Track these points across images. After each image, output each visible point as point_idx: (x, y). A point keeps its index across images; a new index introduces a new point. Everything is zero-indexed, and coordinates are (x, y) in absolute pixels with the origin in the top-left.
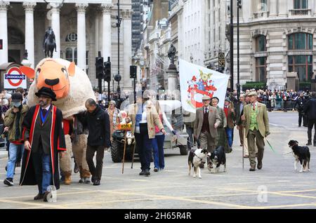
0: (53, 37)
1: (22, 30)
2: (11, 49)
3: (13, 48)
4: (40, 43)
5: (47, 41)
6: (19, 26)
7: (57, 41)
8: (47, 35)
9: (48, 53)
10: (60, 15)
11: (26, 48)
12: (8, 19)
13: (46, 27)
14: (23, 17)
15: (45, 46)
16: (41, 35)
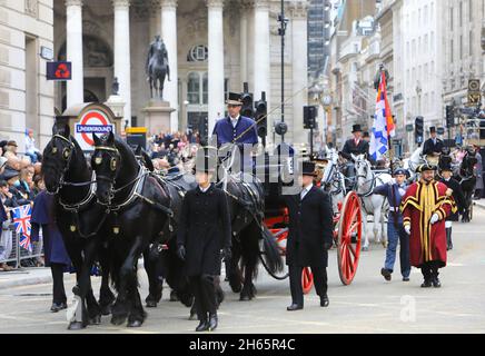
0: (163, 55)
1: (109, 41)
2: (87, 76)
3: (93, 73)
4: (141, 65)
5: (154, 61)
6: (103, 34)
7: (172, 61)
8: (152, 50)
9: (155, 84)
10: (178, 14)
11: (116, 75)
12: (83, 21)
13: (152, 35)
14: (110, 18)
15: (150, 71)
16: (144, 50)
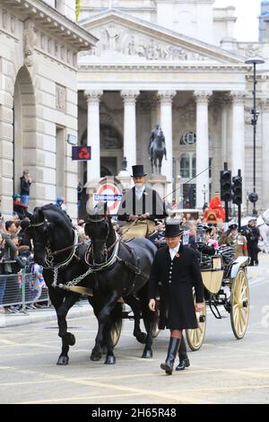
0: (161, 140)
1: (120, 129)
2: (103, 155)
3: (107, 154)
4: (145, 147)
5: (154, 145)
6: (116, 124)
7: (168, 144)
8: (153, 136)
9: (155, 163)
10: (173, 108)
11: (125, 155)
12: (100, 114)
13: (153, 125)
14: (121, 111)
15: (151, 152)
16: (146, 136)
